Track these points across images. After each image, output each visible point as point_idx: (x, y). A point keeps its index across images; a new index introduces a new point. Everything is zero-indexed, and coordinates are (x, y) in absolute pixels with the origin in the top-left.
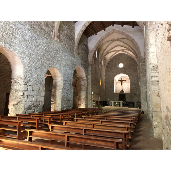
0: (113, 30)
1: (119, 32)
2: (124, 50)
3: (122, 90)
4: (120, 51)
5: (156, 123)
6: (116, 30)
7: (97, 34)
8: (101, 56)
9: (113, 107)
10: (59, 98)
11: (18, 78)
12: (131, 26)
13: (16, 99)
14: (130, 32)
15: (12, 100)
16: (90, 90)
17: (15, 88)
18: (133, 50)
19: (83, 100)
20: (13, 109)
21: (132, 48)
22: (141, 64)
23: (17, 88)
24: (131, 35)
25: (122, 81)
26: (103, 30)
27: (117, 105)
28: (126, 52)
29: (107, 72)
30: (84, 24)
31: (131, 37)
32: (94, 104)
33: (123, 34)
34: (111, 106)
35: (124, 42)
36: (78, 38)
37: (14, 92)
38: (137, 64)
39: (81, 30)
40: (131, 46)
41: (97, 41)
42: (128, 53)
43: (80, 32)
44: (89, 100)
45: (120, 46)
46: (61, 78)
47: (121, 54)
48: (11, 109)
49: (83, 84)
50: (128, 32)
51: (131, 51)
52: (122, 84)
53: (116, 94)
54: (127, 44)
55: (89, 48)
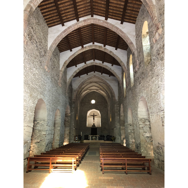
0: (94, 76)
1: (99, 78)
2: (98, 89)
3: (94, 124)
4: (94, 89)
5: (142, 150)
6: (97, 76)
7: (81, 76)
8: (80, 94)
9: (90, 141)
10: (58, 135)
11: (42, 120)
12: (109, 75)
13: (39, 138)
14: (108, 79)
15: (35, 139)
16: (73, 125)
17: (37, 128)
18: (107, 91)
19: (66, 135)
20: (35, 146)
21: (106, 90)
22: (115, 106)
23: (40, 129)
24: (108, 82)
25: (94, 116)
26: (86, 74)
27: (94, 139)
28: (99, 91)
29: (81, 107)
30: (75, 71)
31: (108, 83)
32: (77, 138)
33: (102, 80)
34: (89, 140)
35: (100, 85)
36: (69, 81)
37: (36, 132)
38: (107, 102)
39: (72, 75)
40: (105, 88)
41: (81, 83)
42: (100, 92)
43: (71, 77)
44: (71, 135)
45: (95, 86)
46: (59, 117)
47: (94, 92)
48: (34, 146)
49: (67, 120)
50: (105, 79)
51: (104, 91)
52: (94, 119)
53: (88, 128)
54: (102, 86)
55: (73, 87)
